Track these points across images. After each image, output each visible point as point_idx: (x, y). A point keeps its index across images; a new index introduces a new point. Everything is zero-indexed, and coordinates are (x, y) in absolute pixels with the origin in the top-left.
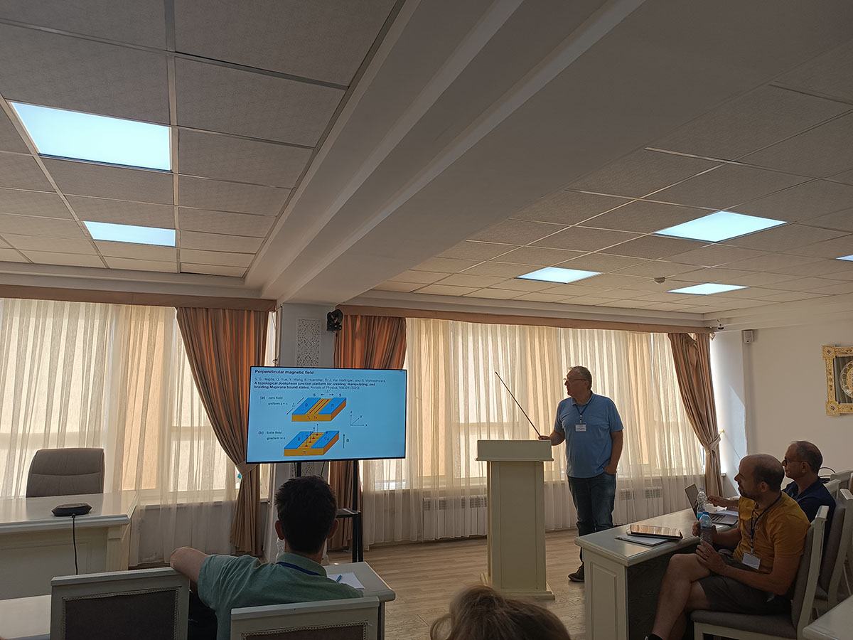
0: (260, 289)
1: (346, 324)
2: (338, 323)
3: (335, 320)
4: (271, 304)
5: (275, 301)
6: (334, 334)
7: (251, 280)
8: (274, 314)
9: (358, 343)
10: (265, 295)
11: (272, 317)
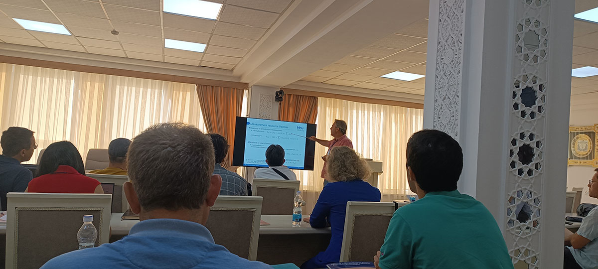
0: (240, 77)
1: (285, 98)
2: (281, 97)
3: (279, 96)
4: (246, 86)
5: (247, 84)
6: (279, 103)
7: (236, 72)
8: (247, 91)
9: (291, 110)
10: (243, 81)
11: (246, 92)
